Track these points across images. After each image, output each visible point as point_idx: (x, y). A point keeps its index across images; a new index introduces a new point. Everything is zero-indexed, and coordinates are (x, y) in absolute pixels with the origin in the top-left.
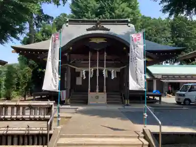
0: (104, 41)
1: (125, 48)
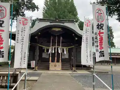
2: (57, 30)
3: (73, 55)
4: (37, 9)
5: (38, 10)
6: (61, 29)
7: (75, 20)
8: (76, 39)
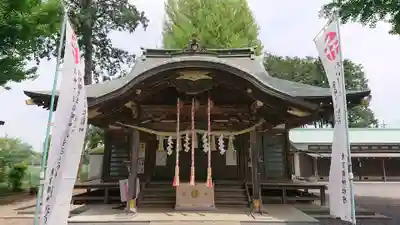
0: (207, 77)
1: (249, 91)
2: (196, 77)
3: (251, 157)
4: (143, 22)
5: (145, 26)
6: (208, 75)
7: (252, 49)
8: (260, 104)
